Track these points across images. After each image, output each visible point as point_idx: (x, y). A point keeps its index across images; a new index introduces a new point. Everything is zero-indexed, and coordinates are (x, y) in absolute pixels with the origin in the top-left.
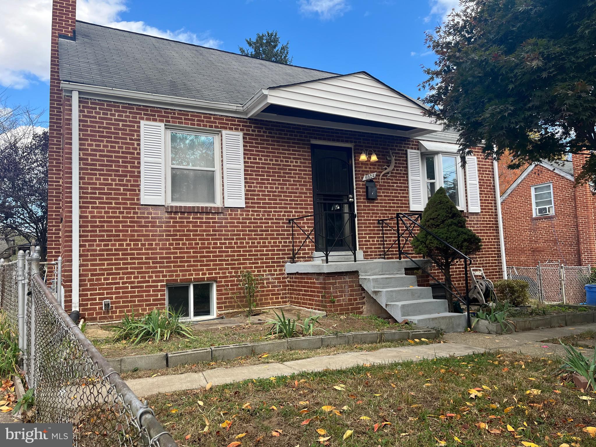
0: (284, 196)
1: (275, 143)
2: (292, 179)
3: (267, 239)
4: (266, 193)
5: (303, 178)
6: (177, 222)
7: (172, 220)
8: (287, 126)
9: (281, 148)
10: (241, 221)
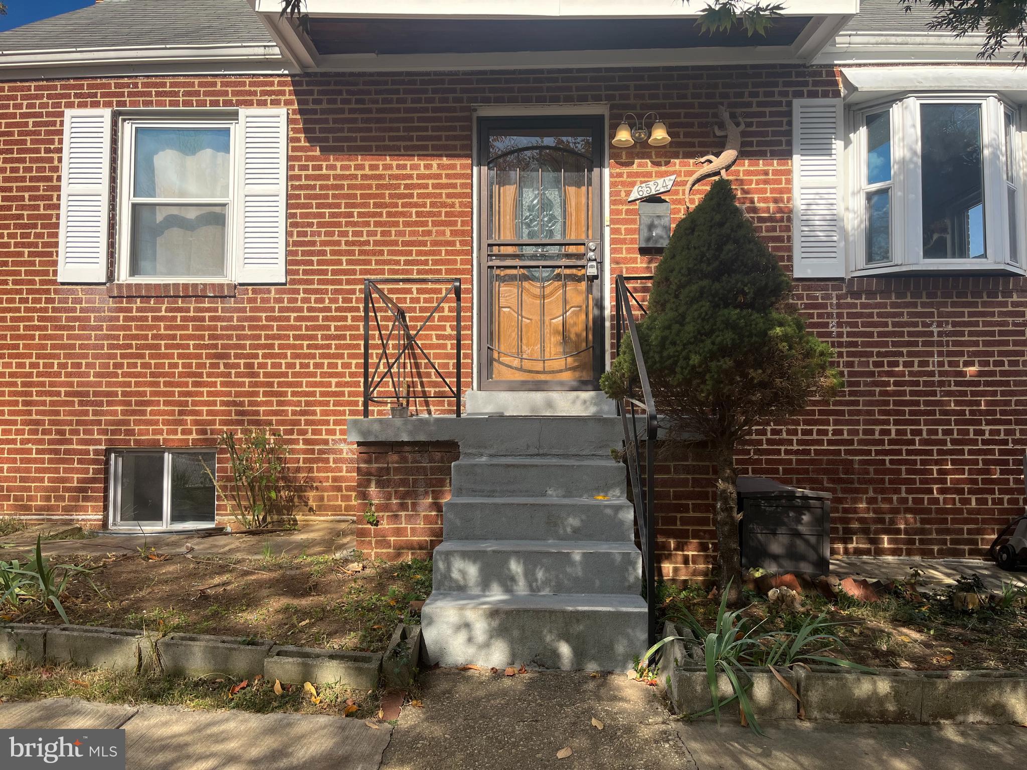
0: (391, 253)
1: (373, 125)
2: (414, 210)
3: (341, 356)
4: (344, 247)
5: (444, 205)
6: (133, 319)
7: (121, 315)
8: (407, 79)
9: (387, 134)
10: (277, 314)
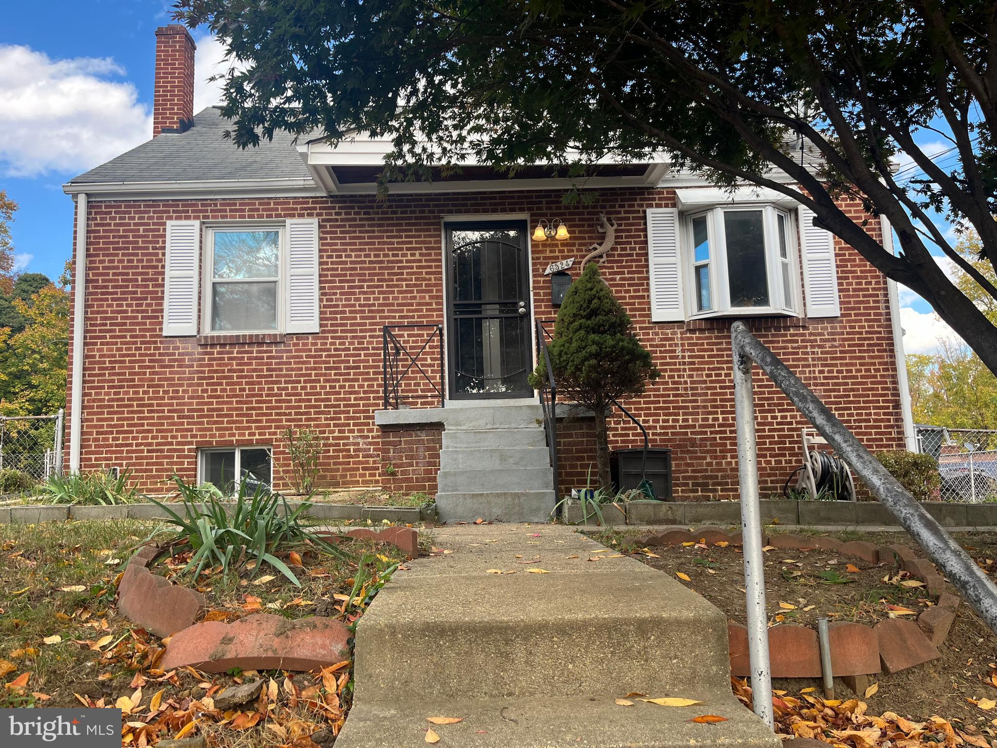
0: (389, 311)
1: (376, 229)
2: (404, 283)
3: (357, 380)
4: (358, 308)
5: (424, 279)
6: (214, 359)
7: (207, 357)
8: (397, 198)
9: (385, 235)
10: (313, 353)
